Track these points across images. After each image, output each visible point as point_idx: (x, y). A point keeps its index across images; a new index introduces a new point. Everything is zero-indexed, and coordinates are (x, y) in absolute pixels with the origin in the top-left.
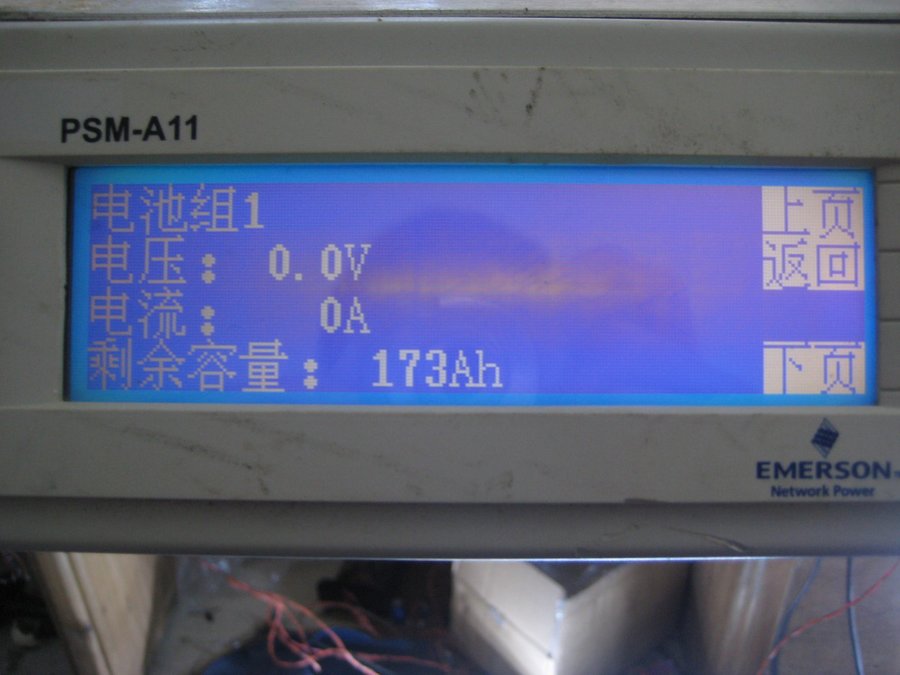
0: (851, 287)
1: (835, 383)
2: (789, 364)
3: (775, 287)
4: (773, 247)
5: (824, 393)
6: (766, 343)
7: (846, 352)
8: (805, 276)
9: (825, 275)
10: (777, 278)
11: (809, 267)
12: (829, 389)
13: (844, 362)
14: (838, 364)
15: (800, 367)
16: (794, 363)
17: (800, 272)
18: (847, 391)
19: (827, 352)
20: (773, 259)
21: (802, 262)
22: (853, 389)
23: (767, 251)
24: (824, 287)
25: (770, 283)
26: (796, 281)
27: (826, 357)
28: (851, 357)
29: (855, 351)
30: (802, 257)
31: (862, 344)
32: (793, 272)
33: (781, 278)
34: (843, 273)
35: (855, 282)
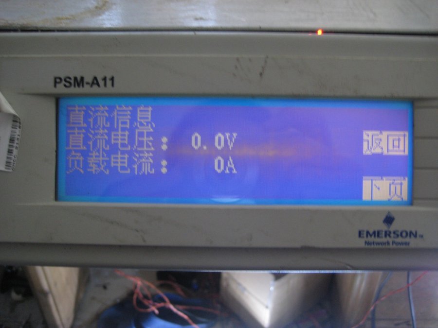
0: (402, 153)
1: (394, 195)
2: (374, 187)
3: (368, 153)
4: (368, 135)
5: (389, 200)
6: (364, 178)
7: (399, 182)
8: (382, 149)
9: (391, 147)
10: (370, 148)
11: (384, 144)
12: (391, 198)
13: (398, 187)
14: (396, 188)
15: (379, 189)
16: (376, 187)
17: (380, 147)
18: (400, 199)
19: (391, 182)
20: (368, 141)
21: (381, 143)
22: (402, 199)
23: (365, 137)
24: (391, 153)
25: (366, 151)
26: (378, 151)
27: (390, 185)
28: (401, 184)
29: (403, 182)
30: (381, 140)
31: (407, 179)
32: (377, 147)
33: (371, 149)
34: (399, 147)
35: (404, 151)
